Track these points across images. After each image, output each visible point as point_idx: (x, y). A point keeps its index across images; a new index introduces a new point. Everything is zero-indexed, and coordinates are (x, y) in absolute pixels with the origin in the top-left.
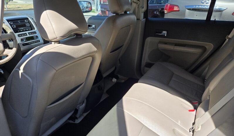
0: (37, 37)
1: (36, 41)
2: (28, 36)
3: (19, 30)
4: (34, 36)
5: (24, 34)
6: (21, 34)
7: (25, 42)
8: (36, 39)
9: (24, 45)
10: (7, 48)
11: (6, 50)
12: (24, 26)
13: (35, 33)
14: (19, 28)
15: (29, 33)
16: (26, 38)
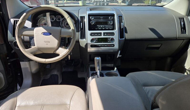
0: (112, 40)
1: (109, 44)
2: (102, 36)
3: (97, 27)
4: (110, 38)
5: (98, 33)
6: (94, 33)
7: (96, 43)
8: (110, 42)
9: (92, 46)
10: (63, 46)
11: (60, 48)
12: (106, 23)
13: (113, 34)
14: (98, 26)
15: (104, 33)
16: (99, 39)
